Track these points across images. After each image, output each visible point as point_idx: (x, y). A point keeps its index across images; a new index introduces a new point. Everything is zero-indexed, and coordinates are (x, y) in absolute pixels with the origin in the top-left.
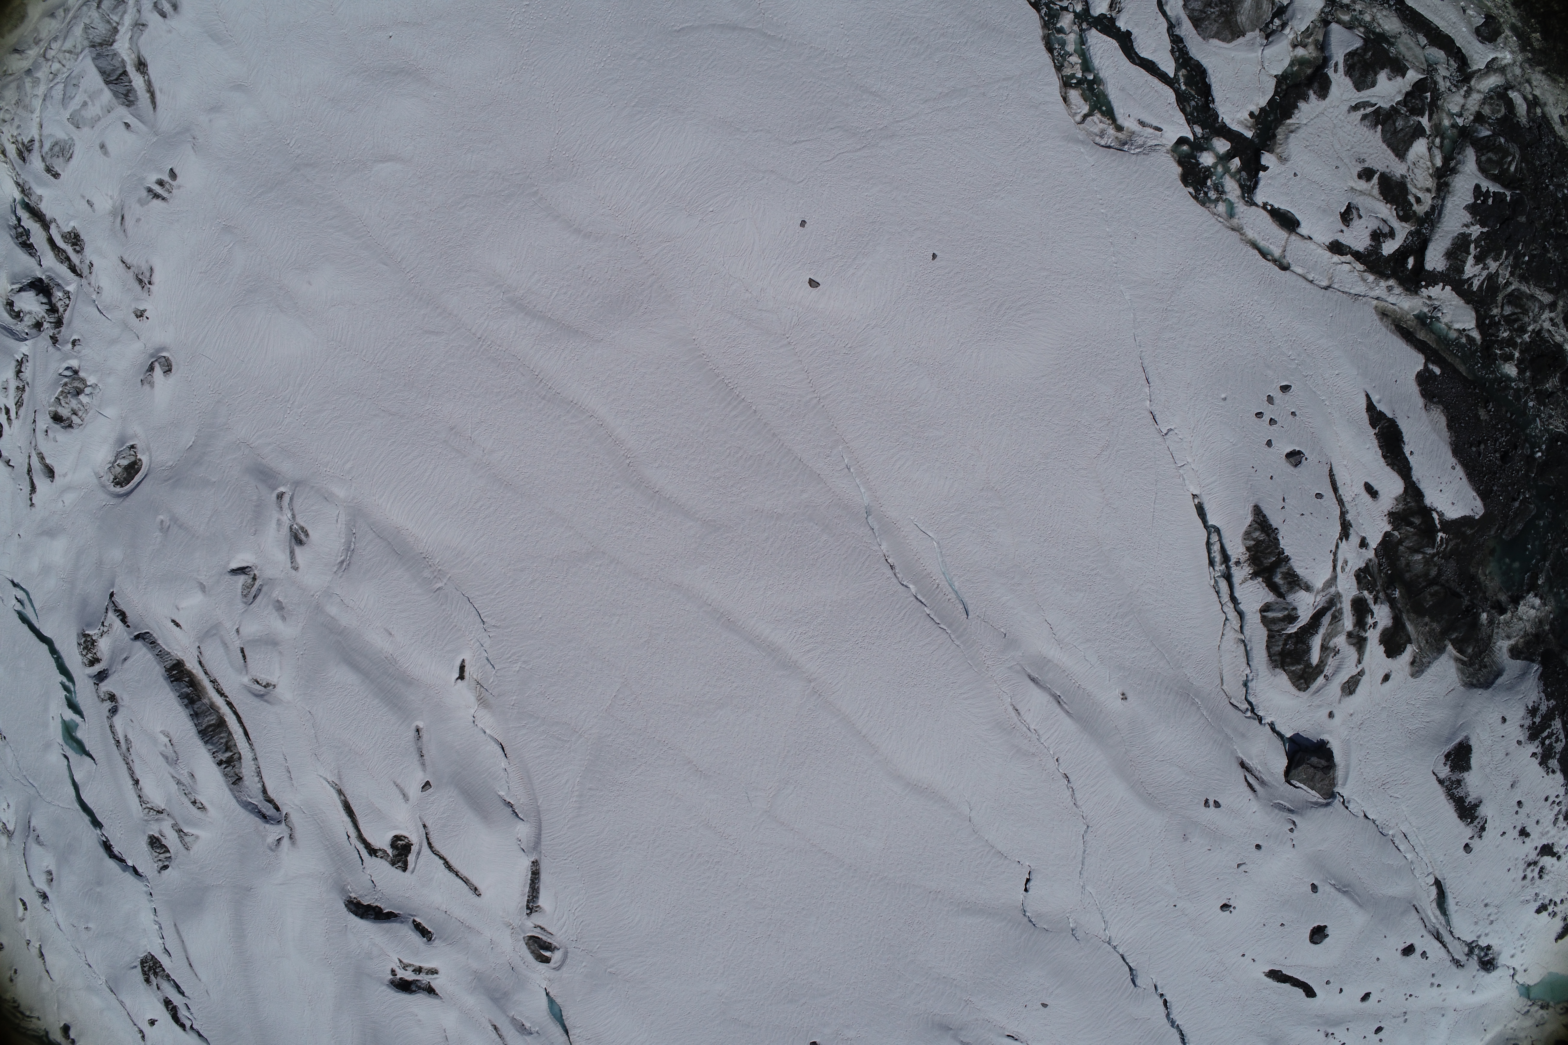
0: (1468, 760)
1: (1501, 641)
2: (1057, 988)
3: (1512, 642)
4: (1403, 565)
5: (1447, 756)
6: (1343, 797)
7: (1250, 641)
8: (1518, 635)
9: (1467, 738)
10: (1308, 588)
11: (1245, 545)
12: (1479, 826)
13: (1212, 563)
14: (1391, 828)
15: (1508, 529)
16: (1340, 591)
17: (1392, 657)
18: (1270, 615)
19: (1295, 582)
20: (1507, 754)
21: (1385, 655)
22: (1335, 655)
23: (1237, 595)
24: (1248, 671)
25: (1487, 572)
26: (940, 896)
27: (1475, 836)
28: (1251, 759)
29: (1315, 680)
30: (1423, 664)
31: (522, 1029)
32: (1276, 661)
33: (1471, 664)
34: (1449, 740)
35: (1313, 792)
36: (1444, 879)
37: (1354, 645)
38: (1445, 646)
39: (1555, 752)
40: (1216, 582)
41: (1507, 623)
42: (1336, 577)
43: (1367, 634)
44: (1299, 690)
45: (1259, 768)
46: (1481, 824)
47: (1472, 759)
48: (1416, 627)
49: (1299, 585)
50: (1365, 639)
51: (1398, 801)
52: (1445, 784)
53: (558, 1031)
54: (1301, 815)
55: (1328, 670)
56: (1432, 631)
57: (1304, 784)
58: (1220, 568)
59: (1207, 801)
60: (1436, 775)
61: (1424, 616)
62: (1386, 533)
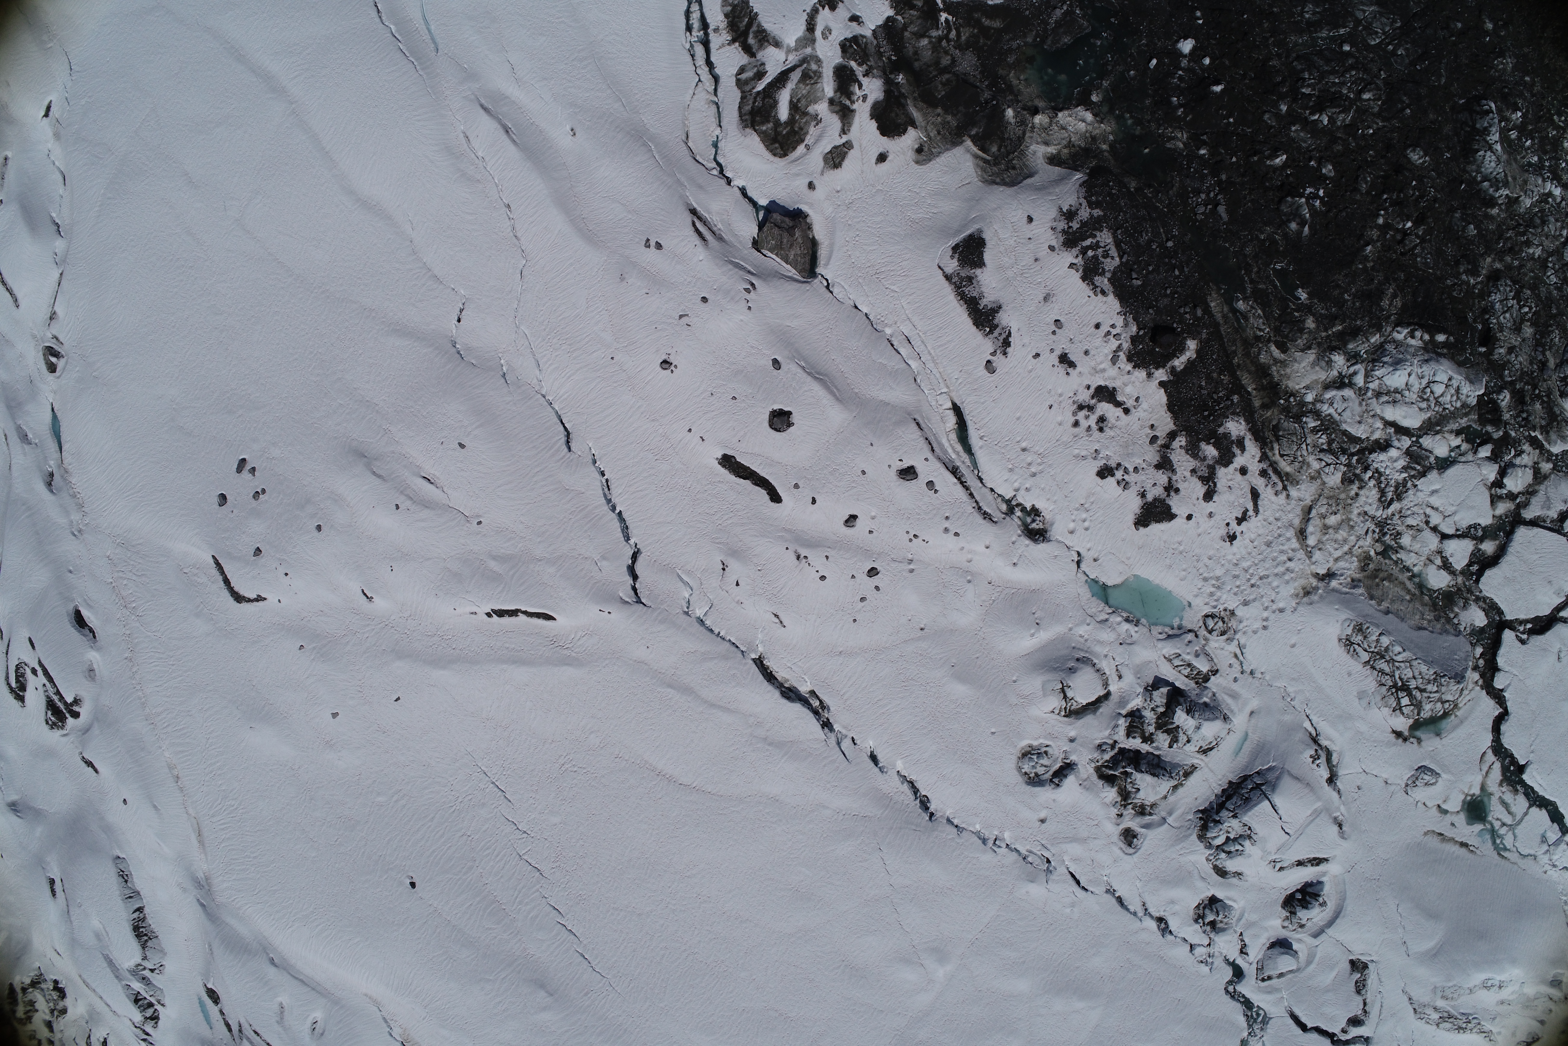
0: (981, 254)
1: (1035, 145)
2: (476, 428)
3: (1052, 150)
4: (911, 53)
5: (955, 248)
6: (827, 280)
7: (722, 102)
8: (1059, 144)
9: (980, 231)
10: (777, 44)
11: (723, 11)
12: (1001, 338)
13: (689, 28)
14: (886, 325)
15: (1050, 38)
16: (821, 57)
17: (888, 137)
18: (744, 76)
19: (765, 38)
20: (1036, 260)
21: (878, 132)
22: (817, 124)
23: (713, 59)
24: (718, 131)
25: (1022, 77)
26: (374, 315)
27: (998, 352)
28: (709, 213)
29: (794, 148)
30: (932, 153)
31: (24, 438)
32: (746, 120)
33: (995, 164)
34: (959, 232)
35: (788, 267)
36: (963, 403)
37: (837, 112)
38: (963, 142)
39: (1103, 269)
40: (692, 46)
41: (1045, 129)
42: (814, 41)
43: (855, 107)
44: (775, 155)
45: (720, 226)
46: (1004, 336)
47: (985, 254)
48: (925, 115)
49: (768, 41)
50: (853, 111)
51: (896, 295)
52: (953, 281)
53: (54, 446)
54: (765, 280)
55: (809, 140)
56: (945, 124)
57: (777, 255)
58: (697, 33)
59: (648, 240)
60: (942, 270)
61: (936, 107)
62: (889, 19)
